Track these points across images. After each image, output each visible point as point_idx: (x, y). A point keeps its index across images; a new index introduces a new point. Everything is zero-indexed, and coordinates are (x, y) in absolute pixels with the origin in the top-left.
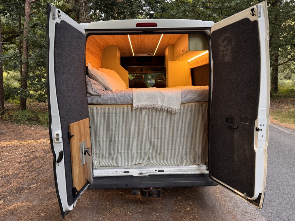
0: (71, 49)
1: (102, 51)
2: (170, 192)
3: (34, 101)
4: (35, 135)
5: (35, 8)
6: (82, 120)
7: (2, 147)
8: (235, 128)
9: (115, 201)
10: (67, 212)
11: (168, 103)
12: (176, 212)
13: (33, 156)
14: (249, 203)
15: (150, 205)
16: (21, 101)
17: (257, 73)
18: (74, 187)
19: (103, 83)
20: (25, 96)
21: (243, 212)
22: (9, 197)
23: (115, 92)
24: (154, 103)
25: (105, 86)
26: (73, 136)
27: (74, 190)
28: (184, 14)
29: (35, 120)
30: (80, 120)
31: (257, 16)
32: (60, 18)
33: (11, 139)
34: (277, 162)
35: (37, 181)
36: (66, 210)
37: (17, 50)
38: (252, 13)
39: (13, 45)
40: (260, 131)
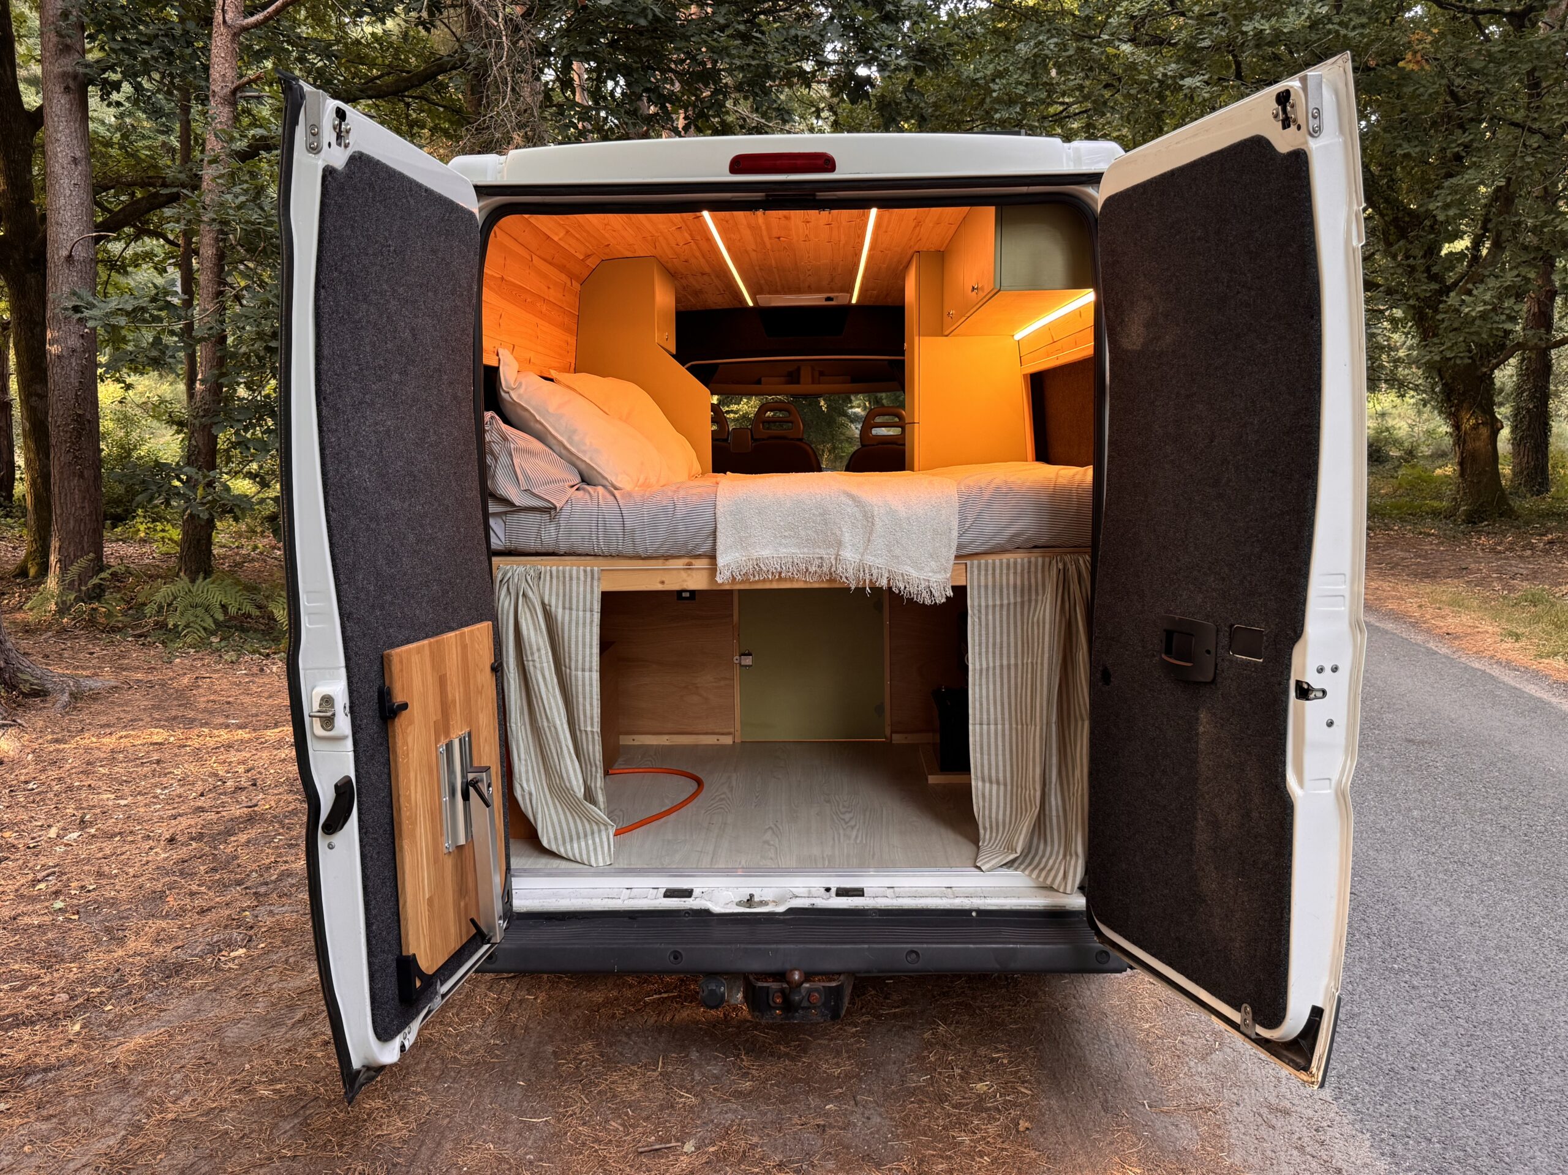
0: (401, 290)
1: (576, 285)
2: (904, 1002)
3: (259, 529)
4: (256, 705)
5: (260, 56)
6: (452, 634)
7: (89, 763)
8: (1206, 683)
9: (624, 1039)
10: (372, 1073)
11: (890, 551)
12: (920, 1100)
13: (237, 811)
14: (1263, 1055)
15: (793, 1059)
16: (185, 533)
17: (1307, 409)
18: (404, 954)
19: (573, 450)
20: (203, 504)
21: (1264, 1111)
22: (110, 1007)
23: (629, 495)
24: (823, 552)
25: (582, 466)
26: (404, 706)
27: (407, 966)
28: (1034, 76)
29: (256, 631)
30: (443, 632)
31: (1303, 127)
32: (346, 146)
33: (132, 723)
34: (1485, 865)
35: (251, 932)
36: (366, 1063)
37: (171, 269)
38: (1281, 116)
39: (150, 243)
40: (1316, 698)
